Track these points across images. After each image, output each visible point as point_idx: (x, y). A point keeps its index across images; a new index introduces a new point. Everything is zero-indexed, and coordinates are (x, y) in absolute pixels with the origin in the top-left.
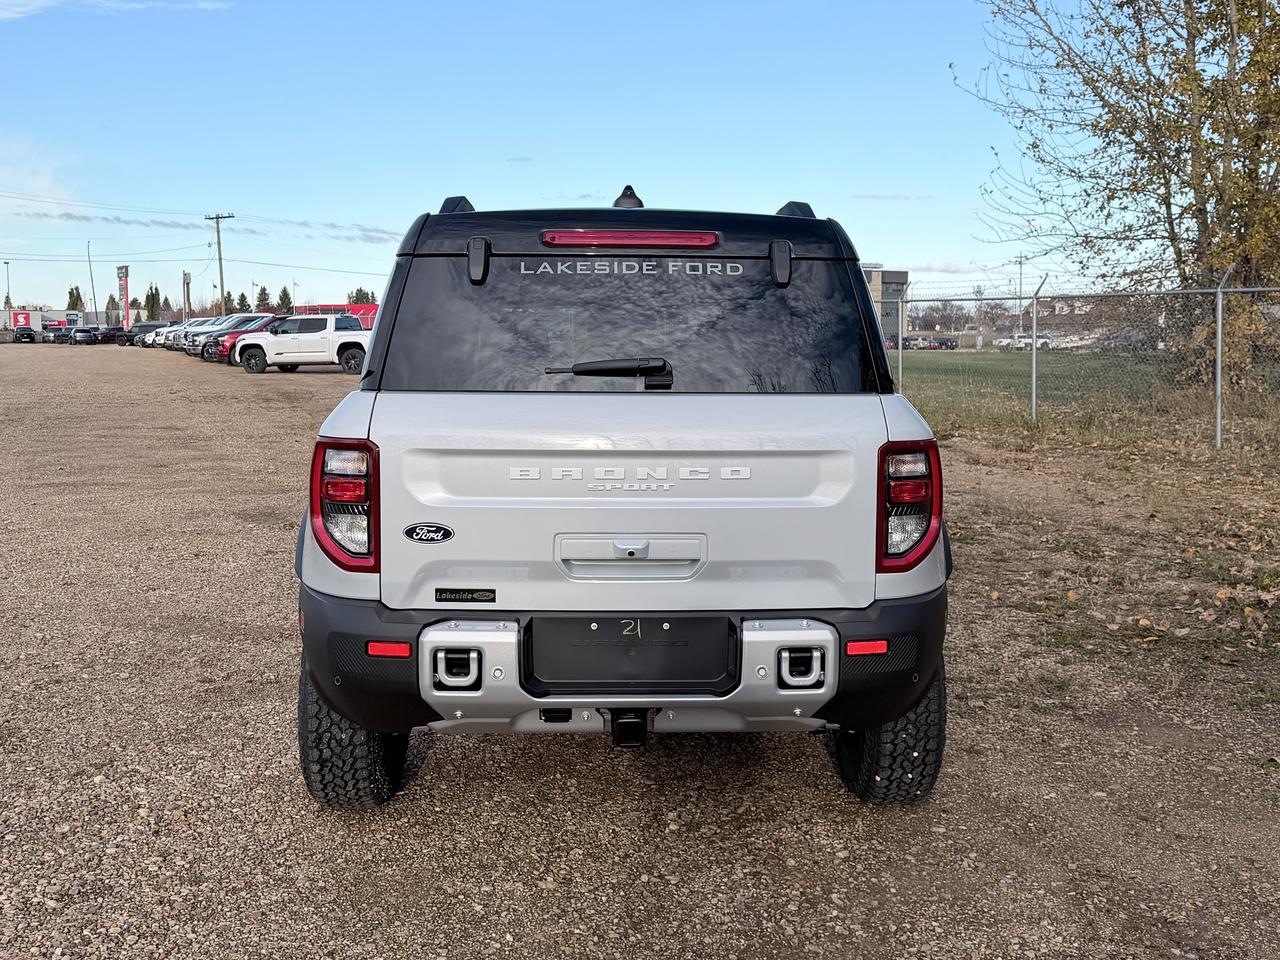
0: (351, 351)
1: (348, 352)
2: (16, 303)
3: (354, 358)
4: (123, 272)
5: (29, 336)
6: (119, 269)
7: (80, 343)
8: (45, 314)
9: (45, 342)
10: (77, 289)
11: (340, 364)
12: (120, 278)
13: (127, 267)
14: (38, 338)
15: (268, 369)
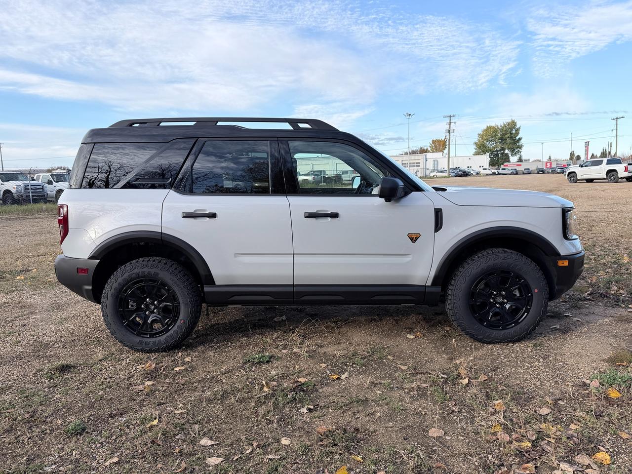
0: (612, 173)
1: (610, 173)
2: (552, 158)
3: (613, 176)
4: (587, 144)
5: (542, 171)
6: (586, 143)
7: (559, 173)
8: (558, 162)
9: (548, 173)
10: (573, 152)
11: (607, 179)
12: (586, 147)
13: (588, 142)
14: (546, 172)
15: (578, 181)
